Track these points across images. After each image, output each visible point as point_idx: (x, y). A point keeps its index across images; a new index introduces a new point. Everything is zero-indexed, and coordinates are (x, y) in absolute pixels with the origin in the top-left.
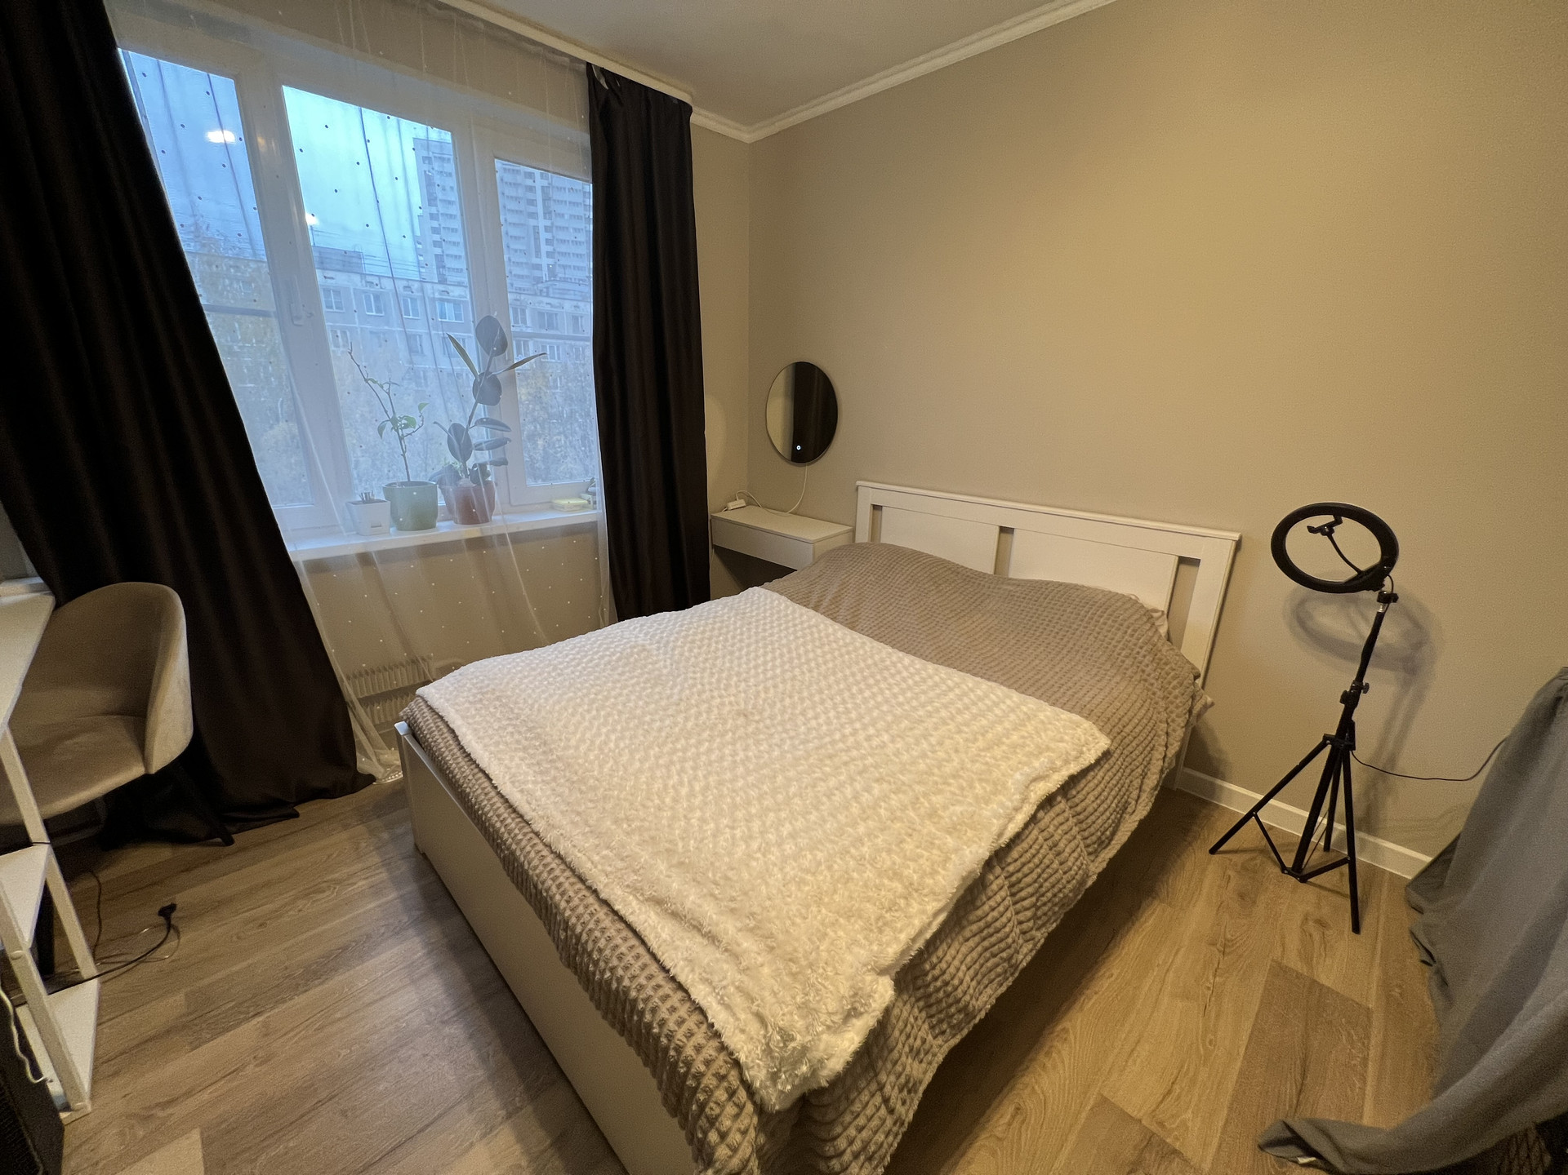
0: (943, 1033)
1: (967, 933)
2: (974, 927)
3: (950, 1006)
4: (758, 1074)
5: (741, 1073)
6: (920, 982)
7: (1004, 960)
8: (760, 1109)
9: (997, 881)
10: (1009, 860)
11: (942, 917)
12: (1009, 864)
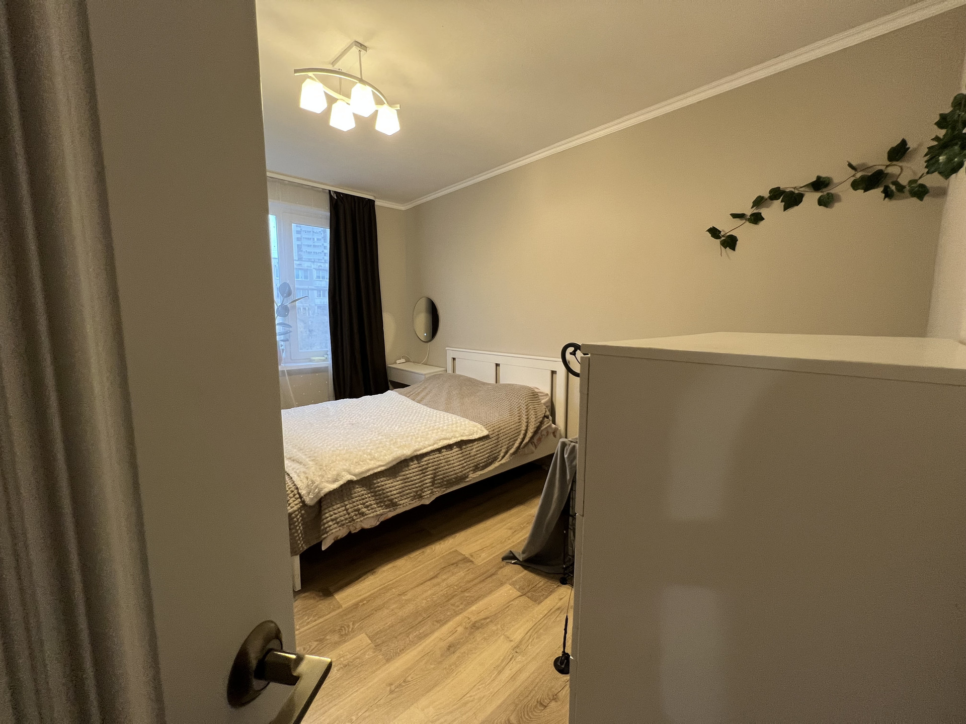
0: (382, 506)
1: (398, 479)
2: (401, 478)
3: (385, 497)
4: (303, 492)
5: (298, 491)
6: (372, 486)
7: (414, 492)
8: (303, 502)
9: (414, 465)
10: (422, 461)
11: (383, 468)
12: (423, 462)
